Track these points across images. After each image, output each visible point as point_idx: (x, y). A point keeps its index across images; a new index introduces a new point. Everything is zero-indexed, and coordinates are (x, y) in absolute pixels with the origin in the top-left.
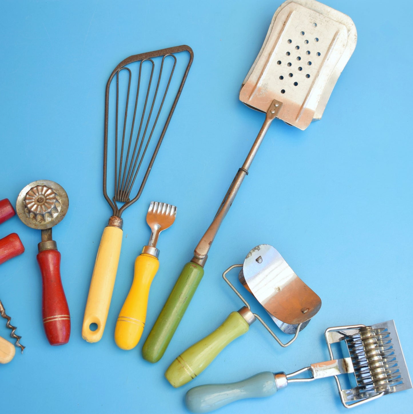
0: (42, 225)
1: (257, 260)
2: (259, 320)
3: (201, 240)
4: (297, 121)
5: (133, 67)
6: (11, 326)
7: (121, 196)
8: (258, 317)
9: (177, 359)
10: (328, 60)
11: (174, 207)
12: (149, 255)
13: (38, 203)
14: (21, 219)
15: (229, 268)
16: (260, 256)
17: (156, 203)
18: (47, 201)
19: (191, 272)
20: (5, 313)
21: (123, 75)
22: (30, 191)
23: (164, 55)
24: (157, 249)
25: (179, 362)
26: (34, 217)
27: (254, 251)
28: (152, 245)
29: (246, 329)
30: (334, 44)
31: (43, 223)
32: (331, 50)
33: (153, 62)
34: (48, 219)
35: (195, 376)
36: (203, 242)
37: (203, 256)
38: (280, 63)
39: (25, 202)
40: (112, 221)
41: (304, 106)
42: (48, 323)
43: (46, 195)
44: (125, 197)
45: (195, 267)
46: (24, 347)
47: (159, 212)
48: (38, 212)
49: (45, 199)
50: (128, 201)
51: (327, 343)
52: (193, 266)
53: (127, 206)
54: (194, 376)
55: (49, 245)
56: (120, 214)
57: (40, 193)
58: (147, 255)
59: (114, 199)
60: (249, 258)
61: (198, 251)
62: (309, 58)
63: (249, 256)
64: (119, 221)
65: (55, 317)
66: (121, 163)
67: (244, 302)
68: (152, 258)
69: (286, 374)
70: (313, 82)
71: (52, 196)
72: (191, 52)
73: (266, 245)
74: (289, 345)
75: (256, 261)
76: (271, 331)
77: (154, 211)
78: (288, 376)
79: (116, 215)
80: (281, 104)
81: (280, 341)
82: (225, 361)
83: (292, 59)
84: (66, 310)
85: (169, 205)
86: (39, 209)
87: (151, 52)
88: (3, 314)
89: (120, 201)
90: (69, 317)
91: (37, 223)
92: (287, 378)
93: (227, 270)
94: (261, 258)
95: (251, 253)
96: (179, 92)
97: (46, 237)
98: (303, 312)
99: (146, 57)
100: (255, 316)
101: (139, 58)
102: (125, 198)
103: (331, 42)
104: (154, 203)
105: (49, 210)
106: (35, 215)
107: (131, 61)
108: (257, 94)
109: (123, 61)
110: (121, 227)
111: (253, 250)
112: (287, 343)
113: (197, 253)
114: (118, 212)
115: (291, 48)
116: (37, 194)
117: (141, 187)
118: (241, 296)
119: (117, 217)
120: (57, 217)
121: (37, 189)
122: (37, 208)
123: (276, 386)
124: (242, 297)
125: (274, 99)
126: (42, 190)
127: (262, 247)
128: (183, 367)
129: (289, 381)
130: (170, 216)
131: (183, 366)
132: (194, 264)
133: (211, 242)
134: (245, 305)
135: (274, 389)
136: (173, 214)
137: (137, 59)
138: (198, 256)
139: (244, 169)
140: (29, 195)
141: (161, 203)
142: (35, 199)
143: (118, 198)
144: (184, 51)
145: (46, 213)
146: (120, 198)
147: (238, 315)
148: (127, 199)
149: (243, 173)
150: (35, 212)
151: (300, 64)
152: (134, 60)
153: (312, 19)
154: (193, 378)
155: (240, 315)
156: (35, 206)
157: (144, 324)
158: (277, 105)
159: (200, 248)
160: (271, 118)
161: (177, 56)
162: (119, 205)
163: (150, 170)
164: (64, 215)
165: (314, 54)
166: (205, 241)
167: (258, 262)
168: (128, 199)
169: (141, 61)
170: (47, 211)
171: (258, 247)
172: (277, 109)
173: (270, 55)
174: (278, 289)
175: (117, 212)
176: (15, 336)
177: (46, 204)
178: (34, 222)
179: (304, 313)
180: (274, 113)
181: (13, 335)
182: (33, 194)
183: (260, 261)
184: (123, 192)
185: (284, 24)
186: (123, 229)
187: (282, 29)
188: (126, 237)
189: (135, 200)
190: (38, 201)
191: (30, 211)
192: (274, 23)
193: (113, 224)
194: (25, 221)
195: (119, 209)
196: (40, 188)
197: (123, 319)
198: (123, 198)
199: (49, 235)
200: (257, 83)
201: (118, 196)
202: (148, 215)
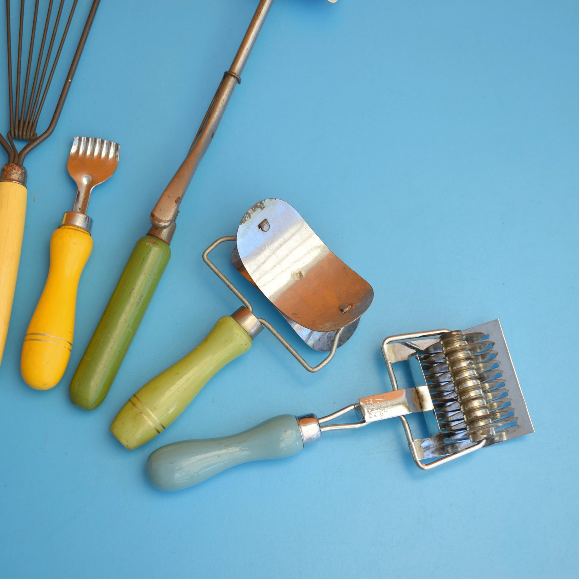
1: (260, 226)
2: (269, 329)
3: (162, 195)
7: (21, 129)
8: (266, 323)
9: (130, 400)
11: (115, 144)
12: (73, 227)
15: (213, 243)
16: (266, 220)
17: (83, 138)
19: (149, 253)
24: (87, 216)
25: (134, 404)
27: (254, 211)
28: (79, 211)
29: (246, 344)
35: (162, 428)
36: (165, 198)
37: (167, 222)
40: (7, 172)
44: (29, 131)
45: (155, 243)
47: (88, 153)
50: (34, 138)
51: (386, 363)
52: (150, 242)
53: (32, 146)
54: (160, 428)
56: (21, 159)
58: (71, 227)
59: (10, 136)
60: (246, 223)
61: (157, 214)
63: (246, 219)
64: (19, 172)
66: (19, 73)
67: (241, 300)
68: (80, 232)
69: (318, 418)
73: (275, 199)
74: (320, 369)
75: (258, 228)
76: (288, 346)
77: (81, 152)
78: (320, 421)
79: (13, 162)
81: (305, 362)
82: (213, 401)
85: (105, 142)
89: (20, 139)
92: (319, 425)
93: (210, 246)
94: (266, 223)
95: (249, 214)
98: (342, 311)
100: (261, 323)
102: (28, 133)
104: (80, 140)
110: (23, 182)
111: (252, 209)
112: (318, 366)
113: (156, 217)
114: (17, 156)
117: (56, 112)
118: (235, 290)
119: (15, 166)
123: (301, 437)
124: (237, 292)
127: (266, 203)
128: (141, 413)
129: (323, 430)
130: (109, 159)
131: (140, 412)
132: (153, 239)
133: (179, 198)
134: (244, 305)
135: (298, 443)
136: (113, 157)
138: (157, 222)
139: (233, 73)
141: (92, 139)
143: (16, 132)
146: (20, 133)
147: (232, 321)
148: (32, 134)
149: (232, 80)
154: (159, 432)
155: (234, 320)
157: (70, 344)
159: (160, 210)
162: (19, 146)
163: (71, 83)
166: (169, 197)
167: (262, 230)
168: (34, 135)
171: (261, 203)
174: (299, 275)
175: (15, 156)
179: (345, 313)
183: (266, 227)
184: (24, 122)
186: (28, 184)
188: (34, 201)
189: (46, 135)
193: (8, 177)
195: (19, 152)
197: (33, 337)
198: (24, 133)
201: (17, 129)
202: (69, 160)
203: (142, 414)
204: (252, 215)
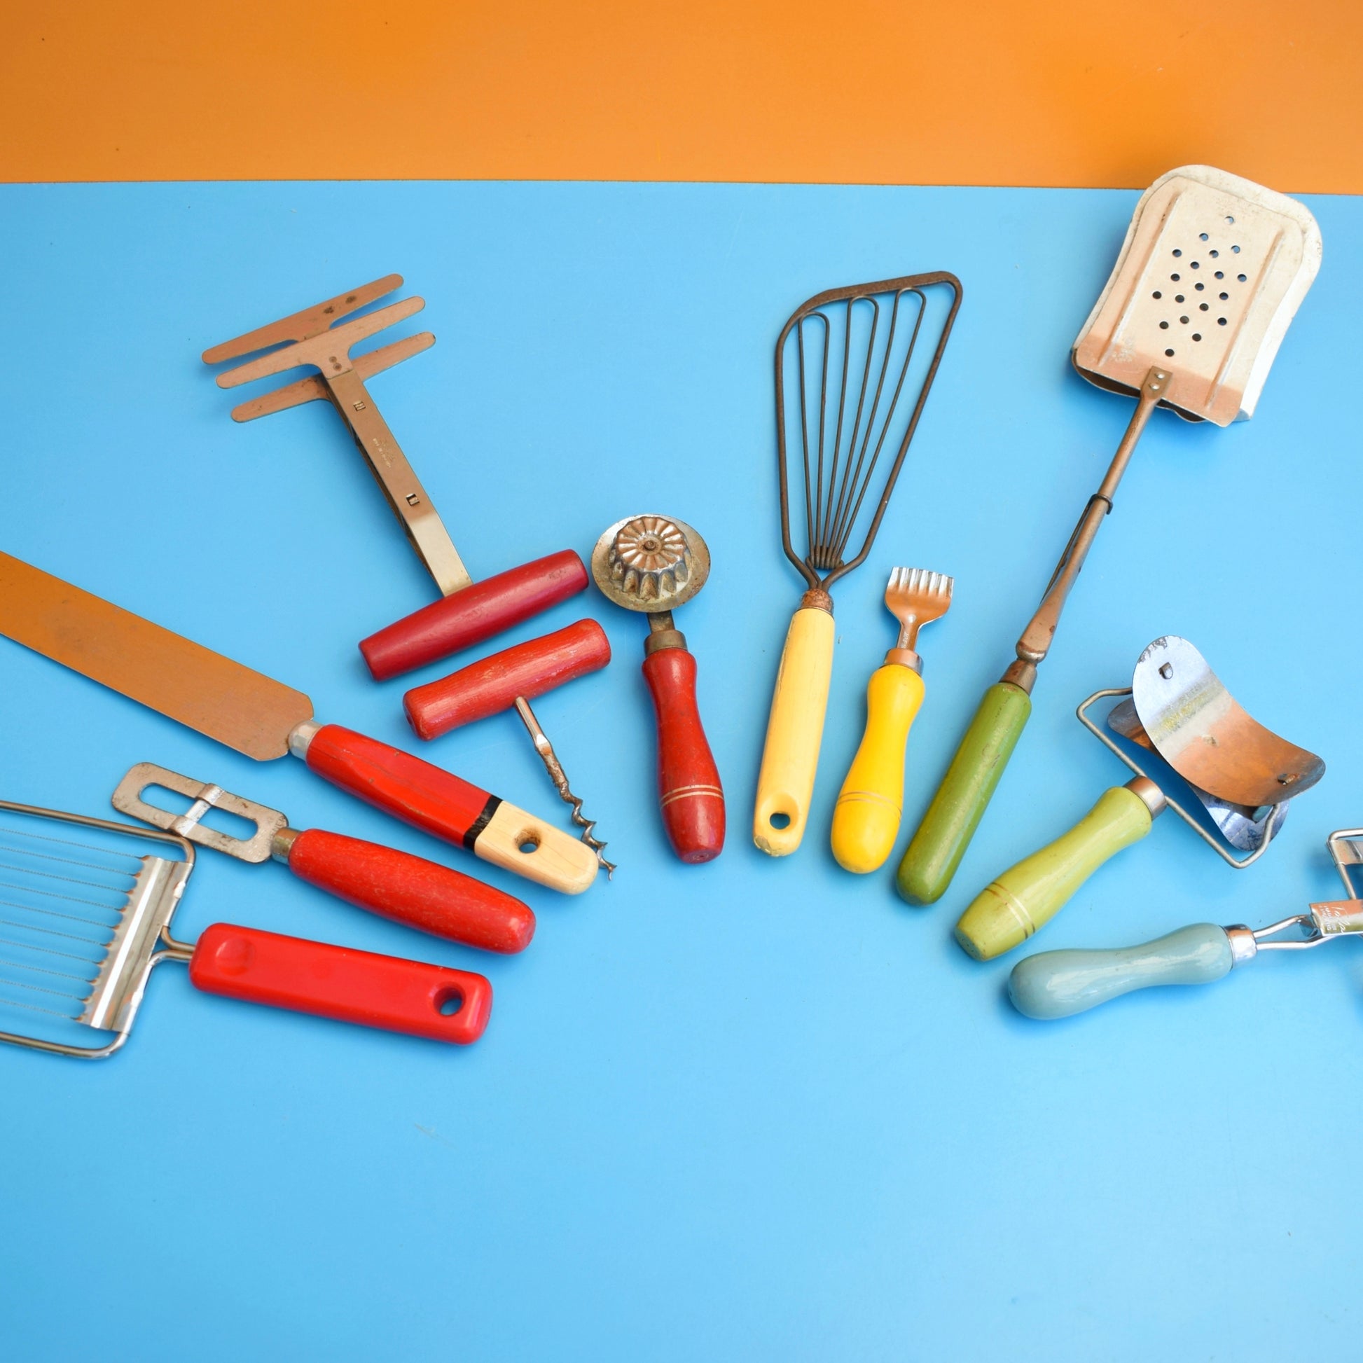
0: (651, 605)
1: (1162, 672)
2: (1175, 809)
3: (1032, 622)
4: (1208, 407)
5: (835, 314)
6: (582, 818)
7: (824, 555)
8: (1170, 801)
9: (988, 888)
10: (1264, 288)
11: (947, 575)
12: (902, 667)
13: (646, 552)
14: (604, 591)
15: (1091, 697)
16: (1168, 663)
17: (904, 569)
18: (666, 546)
19: (1007, 702)
20: (567, 790)
21: (812, 329)
22: (627, 527)
23: (898, 291)
24: (917, 655)
25: (995, 893)
26: (633, 587)
27: (1154, 646)
28: (905, 648)
29: (1146, 825)
30: (1274, 256)
31: (652, 601)
32: (1268, 269)
33: (875, 304)
34: (664, 595)
35: (1032, 930)
36: (1034, 626)
37: (1041, 653)
38: (1157, 295)
39: (616, 551)
40: (812, 598)
41: (1219, 382)
42: (671, 802)
43: (662, 535)
44: (834, 557)
45: (1014, 689)
46: (614, 867)
47: (911, 588)
48: (645, 570)
49: (658, 542)
50: (841, 565)
51: (1336, 866)
52: (1006, 690)
53: (840, 573)
54: (1030, 930)
55: (669, 640)
56: (826, 588)
57: (650, 532)
58: (898, 666)
59: (808, 559)
60: (1145, 661)
61: (1027, 642)
62: (1221, 286)
63: (1146, 657)
64: (827, 600)
65: (693, 787)
66: (819, 489)
67: (1133, 770)
68: (911, 672)
69: (1253, 929)
70: (1236, 334)
71: (677, 537)
72: (956, 284)
73: (1180, 638)
74: (1250, 864)
75: (1159, 673)
77: (901, 586)
78: (1256, 935)
79: (817, 590)
80: (1169, 375)
81: (1229, 854)
83: (1185, 287)
84: (713, 776)
85: (934, 573)
86: (648, 563)
87: (869, 284)
88: (564, 789)
89: (822, 567)
90: (721, 792)
91: (640, 601)
92: (1255, 939)
93: (1087, 700)
94: (1169, 668)
95: (1149, 652)
96: (937, 358)
97: (659, 625)
98: (1283, 783)
99: (860, 293)
100: (1165, 800)
101: (846, 296)
102: (833, 560)
103: (1267, 254)
104: (901, 570)
105: (671, 567)
106: (639, 578)
107: (829, 300)
108: (1114, 356)
109: (811, 299)
110: (830, 611)
111: (1153, 644)
112: (1245, 861)
113: (1026, 645)
114: (820, 585)
115: (1181, 265)
116: (643, 534)
117: (869, 536)
119: (819, 593)
120: (685, 589)
121: (643, 524)
122: (644, 559)
123: (1232, 954)
125: (1153, 367)
126: (654, 526)
127: (1171, 640)
128: (1006, 904)
129: (1260, 947)
130: (939, 596)
131: (1005, 902)
132: (1011, 685)
133: (1052, 627)
134: (1139, 777)
135: (1226, 961)
136: (945, 592)
137: (841, 296)
138: (1027, 653)
139: (1103, 496)
140: (626, 536)
141: (917, 569)
142: (639, 544)
143: (818, 558)
144: (942, 283)
145: (664, 572)
146: (823, 559)
147: (1126, 791)
149: (1102, 505)
150: (639, 570)
151: (1202, 297)
152: (835, 299)
153: (1223, 209)
154: (1027, 936)
155: (1129, 791)
156: (640, 557)
157: (900, 812)
158: (1161, 376)
159: (1031, 638)
160: (1153, 397)
161: (928, 293)
162: (821, 575)
163: (886, 504)
164: (702, 584)
165: (1231, 276)
166: (1040, 624)
167: (1164, 677)
168: (840, 563)
169: (849, 301)
170: (665, 568)
171: (1164, 638)
172: (1164, 384)
173: (1136, 279)
174: (1210, 742)
175: (817, 584)
176: (591, 839)
177: (663, 553)
178: (632, 597)
179: (1287, 784)
180: (1156, 390)
181: (587, 838)
182: (634, 532)
183: (1168, 674)
184: (828, 549)
185: (1163, 220)
186: (834, 615)
187: (1160, 229)
189: (858, 561)
190: (645, 547)
191: (626, 568)
192: (1139, 221)
193: (813, 603)
194: (614, 596)
195: (822, 580)
196: (649, 520)
197: (853, 797)
198: (828, 560)
199: (666, 622)
200: (1111, 336)
201: (818, 555)
202: (886, 595)
203: (1008, 905)
204: (1152, 653)
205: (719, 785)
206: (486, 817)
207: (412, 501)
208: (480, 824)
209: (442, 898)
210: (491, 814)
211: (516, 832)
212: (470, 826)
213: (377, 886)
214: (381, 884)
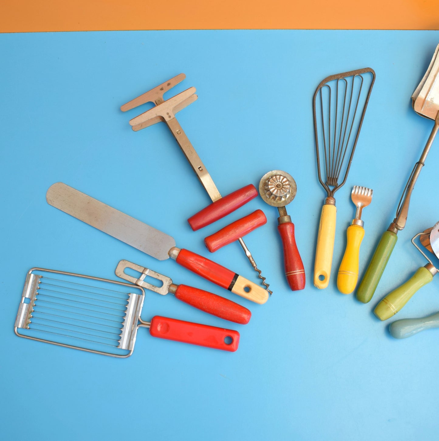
0: (278, 204)
5: (332, 84)
6: (262, 277)
9: (382, 299)
11: (371, 190)
13: (277, 188)
14: (263, 199)
15: (416, 235)
17: (357, 186)
18: (284, 186)
19: (390, 239)
20: (257, 268)
21: (325, 90)
22: (271, 179)
23: (354, 75)
24: (362, 221)
25: (386, 303)
26: (273, 198)
28: (358, 218)
29: (431, 279)
31: (279, 202)
33: (346, 81)
34: (283, 199)
35: (396, 312)
36: (401, 217)
37: (403, 228)
39: (268, 187)
42: (291, 275)
43: (282, 182)
44: (335, 182)
45: (393, 235)
46: (272, 292)
47: (359, 193)
48: (278, 195)
49: (281, 185)
50: (337, 185)
52: (391, 234)
53: (337, 189)
55: (286, 219)
56: (333, 195)
57: (278, 181)
58: (357, 226)
59: (327, 184)
63: (435, 228)
64: (334, 201)
65: (297, 271)
66: (330, 157)
67: (428, 260)
68: (361, 228)
71: (287, 183)
72: (373, 73)
75: (438, 231)
77: (356, 192)
79: (330, 196)
84: (302, 267)
85: (367, 188)
86: (279, 193)
87: (344, 73)
88: (255, 268)
89: (331, 185)
90: (304, 271)
91: (275, 202)
93: (414, 237)
95: (436, 226)
96: (366, 103)
97: (282, 212)
99: (341, 77)
100: (437, 271)
101: (336, 77)
102: (335, 183)
104: (356, 187)
105: (286, 193)
106: (276, 197)
107: (330, 80)
108: (427, 106)
109: (324, 80)
110: (335, 205)
111: (437, 224)
113: (398, 225)
114: (331, 193)
116: (276, 181)
117: (346, 175)
118: (425, 256)
119: (331, 198)
120: (289, 197)
121: (276, 178)
122: (277, 191)
126: (280, 178)
130: (368, 197)
133: (407, 217)
134: (429, 263)
136: (370, 195)
137: (334, 78)
138: (399, 228)
139: (422, 162)
140: (271, 183)
141: (361, 187)
142: (275, 185)
143: (330, 183)
144: (369, 72)
146: (332, 183)
149: (421, 165)
150: (276, 195)
152: (332, 79)
154: (395, 314)
155: (426, 269)
156: (276, 190)
159: (400, 222)
161: (363, 76)
162: (331, 188)
163: (351, 162)
164: (294, 196)
166: (403, 217)
169: (338, 80)
170: (284, 194)
176: (265, 284)
177: (283, 188)
178: (273, 201)
181: (263, 283)
182: (273, 181)
184: (333, 178)
189: (342, 185)
190: (277, 186)
191: (271, 194)
193: (329, 203)
194: (266, 201)
195: (331, 191)
196: (278, 177)
197: (343, 272)
198: (333, 183)
199: (284, 211)
200: (426, 97)
201: (330, 182)
202: (352, 196)
203: (390, 307)
205: (304, 269)
206: (234, 281)
207: (200, 169)
208: (233, 284)
209: (225, 311)
210: (236, 280)
211: (243, 286)
212: (230, 284)
213: (204, 306)
214: (206, 306)
